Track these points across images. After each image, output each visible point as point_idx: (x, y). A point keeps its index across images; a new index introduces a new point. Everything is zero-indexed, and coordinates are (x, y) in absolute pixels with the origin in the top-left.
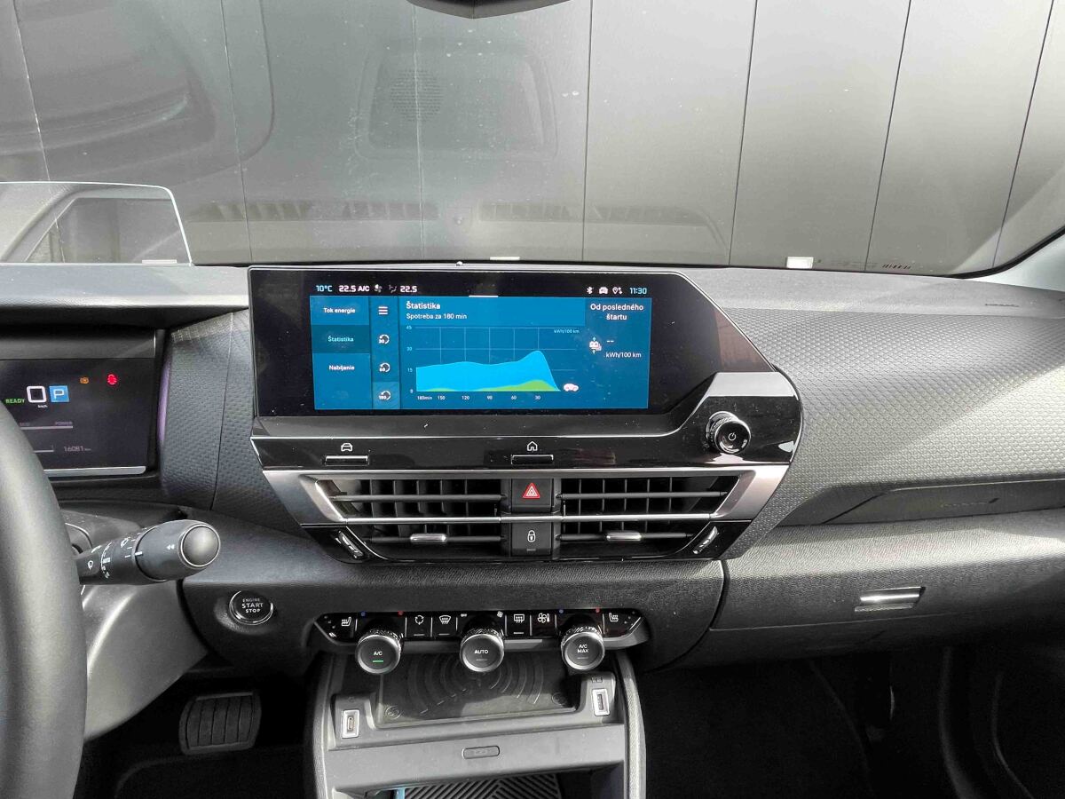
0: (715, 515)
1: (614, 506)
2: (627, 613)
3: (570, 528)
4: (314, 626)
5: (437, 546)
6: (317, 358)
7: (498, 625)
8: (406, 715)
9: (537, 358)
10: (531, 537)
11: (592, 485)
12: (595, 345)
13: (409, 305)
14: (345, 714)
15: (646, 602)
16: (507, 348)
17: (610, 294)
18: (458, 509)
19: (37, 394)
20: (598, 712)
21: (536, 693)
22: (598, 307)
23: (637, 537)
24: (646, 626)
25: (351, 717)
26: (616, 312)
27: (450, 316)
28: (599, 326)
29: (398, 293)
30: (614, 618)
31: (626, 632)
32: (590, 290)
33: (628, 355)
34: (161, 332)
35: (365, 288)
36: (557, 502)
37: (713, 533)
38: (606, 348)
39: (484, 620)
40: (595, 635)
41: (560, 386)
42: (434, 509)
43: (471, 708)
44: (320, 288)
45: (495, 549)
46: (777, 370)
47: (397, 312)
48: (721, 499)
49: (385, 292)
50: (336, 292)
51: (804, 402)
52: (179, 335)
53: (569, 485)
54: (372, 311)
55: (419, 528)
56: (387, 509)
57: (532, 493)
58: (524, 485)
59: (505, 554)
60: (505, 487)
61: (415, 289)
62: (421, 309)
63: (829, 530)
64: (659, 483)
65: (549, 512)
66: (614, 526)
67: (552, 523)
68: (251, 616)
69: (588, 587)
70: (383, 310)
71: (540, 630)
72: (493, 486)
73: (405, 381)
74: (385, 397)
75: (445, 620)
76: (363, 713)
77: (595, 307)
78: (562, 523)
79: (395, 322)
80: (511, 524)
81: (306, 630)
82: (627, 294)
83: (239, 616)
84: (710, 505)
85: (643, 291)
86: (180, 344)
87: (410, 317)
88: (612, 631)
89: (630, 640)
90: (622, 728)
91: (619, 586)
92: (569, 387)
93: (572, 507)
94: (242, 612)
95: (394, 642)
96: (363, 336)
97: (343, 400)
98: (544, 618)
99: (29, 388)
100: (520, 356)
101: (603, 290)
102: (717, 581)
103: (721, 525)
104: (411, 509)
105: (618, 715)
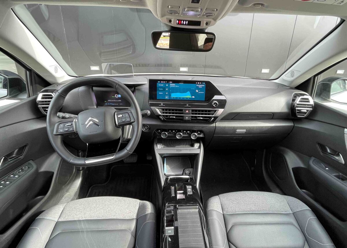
0: (213, 116)
1: (199, 114)
2: (201, 131)
3: (192, 117)
4: (155, 132)
5: (174, 118)
6: (157, 92)
7: (182, 132)
8: (167, 147)
9: (189, 92)
10: (187, 118)
11: (196, 111)
12: (197, 91)
13: (171, 85)
14: (158, 145)
15: (203, 129)
16: (184, 91)
17: (200, 84)
18: (176, 113)
19: (116, 96)
20: (196, 147)
21: (187, 145)
22: (198, 85)
23: (202, 118)
24: (204, 135)
25: (159, 146)
26: (200, 86)
27: (176, 86)
28: (198, 88)
29: (169, 83)
30: (199, 132)
31: (201, 135)
32: (197, 83)
33: (202, 92)
34: (134, 87)
35: (165, 82)
36: (191, 113)
37: (213, 118)
38: (199, 91)
39: (179, 131)
40: (196, 134)
41: (192, 96)
42: (173, 113)
43: (176, 146)
44: (158, 82)
45: (182, 119)
46: (224, 95)
47: (169, 85)
48: (214, 114)
49: (167, 83)
50: (161, 82)
51: (227, 100)
52: (136, 88)
53: (193, 111)
54: (166, 85)
55: (171, 116)
56: (166, 113)
57: (187, 111)
58: (186, 110)
59: (183, 120)
60: (183, 111)
61: (172, 82)
62: (172, 85)
63: (232, 120)
64: (206, 111)
65: (190, 114)
66: (199, 117)
67: (190, 116)
68: (146, 129)
69: (195, 126)
70: (167, 85)
71: (188, 133)
72: (182, 110)
73: (170, 95)
74: (167, 98)
75: (174, 131)
76: (161, 145)
77: (197, 85)
78: (192, 116)
79: (169, 87)
80: (184, 116)
81: (154, 131)
82: (202, 84)
83: (144, 129)
84: (213, 114)
85: (204, 83)
86: (137, 89)
87: (171, 86)
88: (199, 134)
89: (201, 136)
90: (200, 149)
91: (200, 126)
92: (193, 97)
93: (193, 114)
94: (145, 128)
95: (167, 133)
96: (164, 89)
97: (161, 98)
98: (188, 132)
99: (116, 95)
100: (186, 92)
101: (198, 83)
102: (214, 126)
103: (214, 117)
104: (170, 113)
105: (200, 147)
